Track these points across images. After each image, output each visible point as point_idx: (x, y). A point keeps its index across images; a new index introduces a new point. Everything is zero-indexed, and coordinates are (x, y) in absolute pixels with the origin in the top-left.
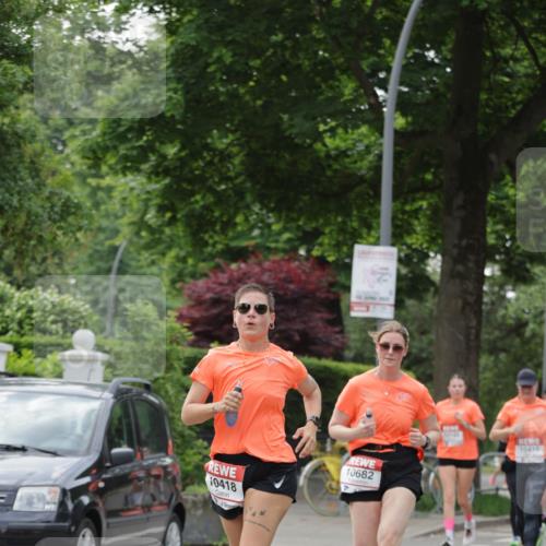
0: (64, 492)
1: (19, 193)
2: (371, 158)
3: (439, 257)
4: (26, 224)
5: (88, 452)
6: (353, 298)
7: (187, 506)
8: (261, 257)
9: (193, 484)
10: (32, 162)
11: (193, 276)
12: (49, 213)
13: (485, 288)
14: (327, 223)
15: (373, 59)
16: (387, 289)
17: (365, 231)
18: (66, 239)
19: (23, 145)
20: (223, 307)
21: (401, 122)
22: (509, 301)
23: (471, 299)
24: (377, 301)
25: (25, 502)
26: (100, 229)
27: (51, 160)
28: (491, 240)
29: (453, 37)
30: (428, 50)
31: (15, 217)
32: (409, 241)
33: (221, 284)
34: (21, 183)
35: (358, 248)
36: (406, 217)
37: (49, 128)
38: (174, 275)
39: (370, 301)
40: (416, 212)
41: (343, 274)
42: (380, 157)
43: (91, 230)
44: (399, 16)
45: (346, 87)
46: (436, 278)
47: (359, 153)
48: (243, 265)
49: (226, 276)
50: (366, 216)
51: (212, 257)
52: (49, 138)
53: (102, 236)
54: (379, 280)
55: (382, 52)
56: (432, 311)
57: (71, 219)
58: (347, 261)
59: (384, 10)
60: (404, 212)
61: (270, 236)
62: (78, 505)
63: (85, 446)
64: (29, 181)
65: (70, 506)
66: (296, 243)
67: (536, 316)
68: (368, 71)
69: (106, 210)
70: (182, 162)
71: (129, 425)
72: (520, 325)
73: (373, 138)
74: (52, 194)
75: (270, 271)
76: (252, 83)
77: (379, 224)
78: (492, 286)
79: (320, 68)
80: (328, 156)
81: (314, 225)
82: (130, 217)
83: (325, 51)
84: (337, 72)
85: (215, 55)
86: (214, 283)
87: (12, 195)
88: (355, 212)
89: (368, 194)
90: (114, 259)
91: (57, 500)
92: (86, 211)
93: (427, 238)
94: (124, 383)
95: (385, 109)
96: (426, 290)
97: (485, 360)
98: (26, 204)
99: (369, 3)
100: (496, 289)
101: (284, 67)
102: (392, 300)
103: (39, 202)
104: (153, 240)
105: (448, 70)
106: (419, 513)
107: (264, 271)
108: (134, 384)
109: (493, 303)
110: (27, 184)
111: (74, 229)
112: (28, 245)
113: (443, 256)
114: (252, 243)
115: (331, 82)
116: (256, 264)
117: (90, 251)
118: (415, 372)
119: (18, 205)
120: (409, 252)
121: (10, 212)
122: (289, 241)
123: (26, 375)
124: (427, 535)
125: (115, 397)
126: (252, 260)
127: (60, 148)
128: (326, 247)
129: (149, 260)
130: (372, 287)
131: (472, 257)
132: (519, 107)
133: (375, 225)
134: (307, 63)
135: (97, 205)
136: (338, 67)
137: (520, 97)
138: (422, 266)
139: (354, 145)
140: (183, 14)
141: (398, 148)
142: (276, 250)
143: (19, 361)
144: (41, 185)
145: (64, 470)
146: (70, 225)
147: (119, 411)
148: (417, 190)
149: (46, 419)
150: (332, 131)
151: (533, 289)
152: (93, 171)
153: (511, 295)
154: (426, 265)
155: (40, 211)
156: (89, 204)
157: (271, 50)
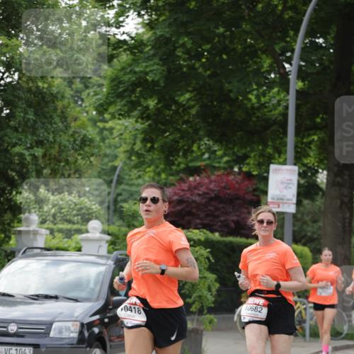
0: (82, 325)
1: (53, 132)
2: (281, 108)
3: (325, 172)
4: (59, 152)
5: (97, 299)
6: (269, 199)
8: (209, 173)
10: (62, 112)
12: (72, 145)
14: (252, 150)
15: (283, 44)
16: (291, 193)
17: (277, 155)
18: (84, 162)
19: (56, 102)
20: (184, 205)
21: (300, 84)
23: (346, 200)
24: (285, 201)
25: (57, 331)
26: (106, 155)
27: (74, 111)
29: (335, 29)
30: (319, 38)
31: (51, 147)
32: (306, 161)
33: (183, 190)
34: (55, 126)
35: (272, 167)
36: (303, 146)
37: (72, 90)
39: (281, 201)
40: (310, 143)
41: (262, 184)
42: (287, 108)
43: (100, 155)
44: (300, 16)
45: (265, 62)
46: (323, 186)
47: (273, 105)
48: (198, 178)
49: (186, 185)
50: (277, 145)
51: (178, 173)
52: (73, 96)
53: (106, 160)
54: (286, 188)
55: (288, 39)
56: (320, 207)
57: (87, 149)
58: (265, 175)
59: (290, 12)
60: (302, 143)
61: (215, 158)
62: (92, 334)
63: (96, 296)
64: (60, 124)
65: (86, 334)
66: (232, 164)
68: (279, 52)
69: (109, 143)
70: (158, 111)
73: (282, 95)
74: (74, 132)
75: (215, 181)
76: (204, 60)
77: (286, 151)
79: (248, 50)
80: (253, 108)
81: (244, 151)
82: (124, 147)
83: (251, 39)
84: (259, 52)
85: (180, 42)
86: (178, 190)
87: (49, 134)
88: (270, 143)
89: (279, 131)
90: (114, 174)
91: (78, 331)
92: (96, 143)
93: (317, 159)
94: (121, 255)
95: (290, 77)
96: (317, 194)
98: (58, 139)
99: (280, 8)
101: (225, 50)
102: (294, 201)
103: (66, 138)
104: (139, 162)
105: (331, 51)
106: (312, 339)
107: (211, 182)
110: (59, 126)
111: (89, 155)
112: (59, 166)
113: (328, 171)
114: (204, 163)
115: (255, 59)
116: (206, 177)
117: (99, 169)
118: (309, 247)
119: (53, 140)
120: (305, 169)
121: (48, 145)
122: (227, 162)
123: (58, 249)
125: (115, 264)
126: (204, 175)
127: (80, 103)
128: (252, 166)
129: (137, 175)
130: (281, 192)
131: (347, 173)
133: (283, 151)
134: (240, 47)
135: (103, 139)
136: (260, 49)
138: (314, 178)
139: (270, 100)
140: (159, 16)
141: (299, 102)
142: (219, 168)
143: (53, 240)
144: (67, 127)
145: (82, 311)
146: (87, 152)
149: (70, 278)
152: (101, 118)
154: (317, 178)
155: (67, 143)
156: (98, 139)
157: (217, 39)
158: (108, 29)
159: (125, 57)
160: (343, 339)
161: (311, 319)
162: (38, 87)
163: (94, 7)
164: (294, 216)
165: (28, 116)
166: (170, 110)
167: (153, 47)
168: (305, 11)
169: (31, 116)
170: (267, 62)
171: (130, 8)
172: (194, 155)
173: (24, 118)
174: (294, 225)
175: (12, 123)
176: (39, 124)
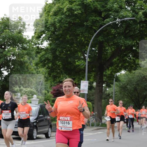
1: (25, 72)
2: (84, 66)
3: (95, 83)
5: (35, 116)
6: (81, 90)
7: (52, 125)
9: (53, 121)
10: (27, 67)
11: (54, 86)
13: (103, 88)
14: (76, 77)
15: (84, 49)
16: (86, 88)
17: (83, 78)
19: (25, 64)
20: (58, 91)
21: (89, 60)
22: (107, 90)
23: (101, 90)
27: (30, 66)
28: (104, 80)
32: (90, 80)
33: (58, 87)
35: (82, 81)
36: (90, 76)
37: (30, 61)
38: (50, 86)
39: (84, 90)
40: (92, 75)
42: (85, 66)
46: (95, 86)
50: (83, 76)
51: (57, 82)
52: (30, 63)
55: (86, 48)
56: (94, 92)
62: (34, 125)
64: (26, 70)
67: (112, 93)
68: (83, 51)
70: (52, 67)
71: (42, 111)
72: (109, 94)
73: (84, 63)
74: (30, 72)
77: (85, 78)
78: (104, 88)
80: (77, 66)
85: (58, 49)
88: (81, 75)
89: (83, 72)
93: (93, 80)
95: (86, 58)
96: (92, 89)
97: (103, 100)
99: (84, 40)
100: (105, 88)
101: (69, 51)
102: (87, 90)
104: (47, 80)
105: (97, 51)
108: (43, 104)
109: (104, 91)
115: (77, 53)
118: (91, 102)
120: (90, 82)
124: (93, 130)
125: (40, 106)
128: (76, 81)
129: (46, 83)
130: (84, 88)
131: (101, 83)
132: (109, 58)
136: (78, 51)
137: (109, 56)
139: (81, 64)
140: (53, 42)
144: (28, 71)
147: (41, 109)
148: (92, 71)
150: (77, 61)
151: (111, 88)
152: (37, 68)
153: (107, 89)
154: (93, 84)
157: (67, 48)
158: (39, 45)
159: (43, 53)
160: (100, 127)
161: (92, 121)
162: (21, 60)
163: (36, 40)
164: (87, 94)
165: (18, 68)
166: (54, 66)
167: (50, 50)
168: (90, 42)
169: (19, 67)
170: (79, 54)
171: (45, 40)
172: (61, 78)
173: (17, 68)
174: (87, 97)
175: (14, 70)
176: (21, 70)
